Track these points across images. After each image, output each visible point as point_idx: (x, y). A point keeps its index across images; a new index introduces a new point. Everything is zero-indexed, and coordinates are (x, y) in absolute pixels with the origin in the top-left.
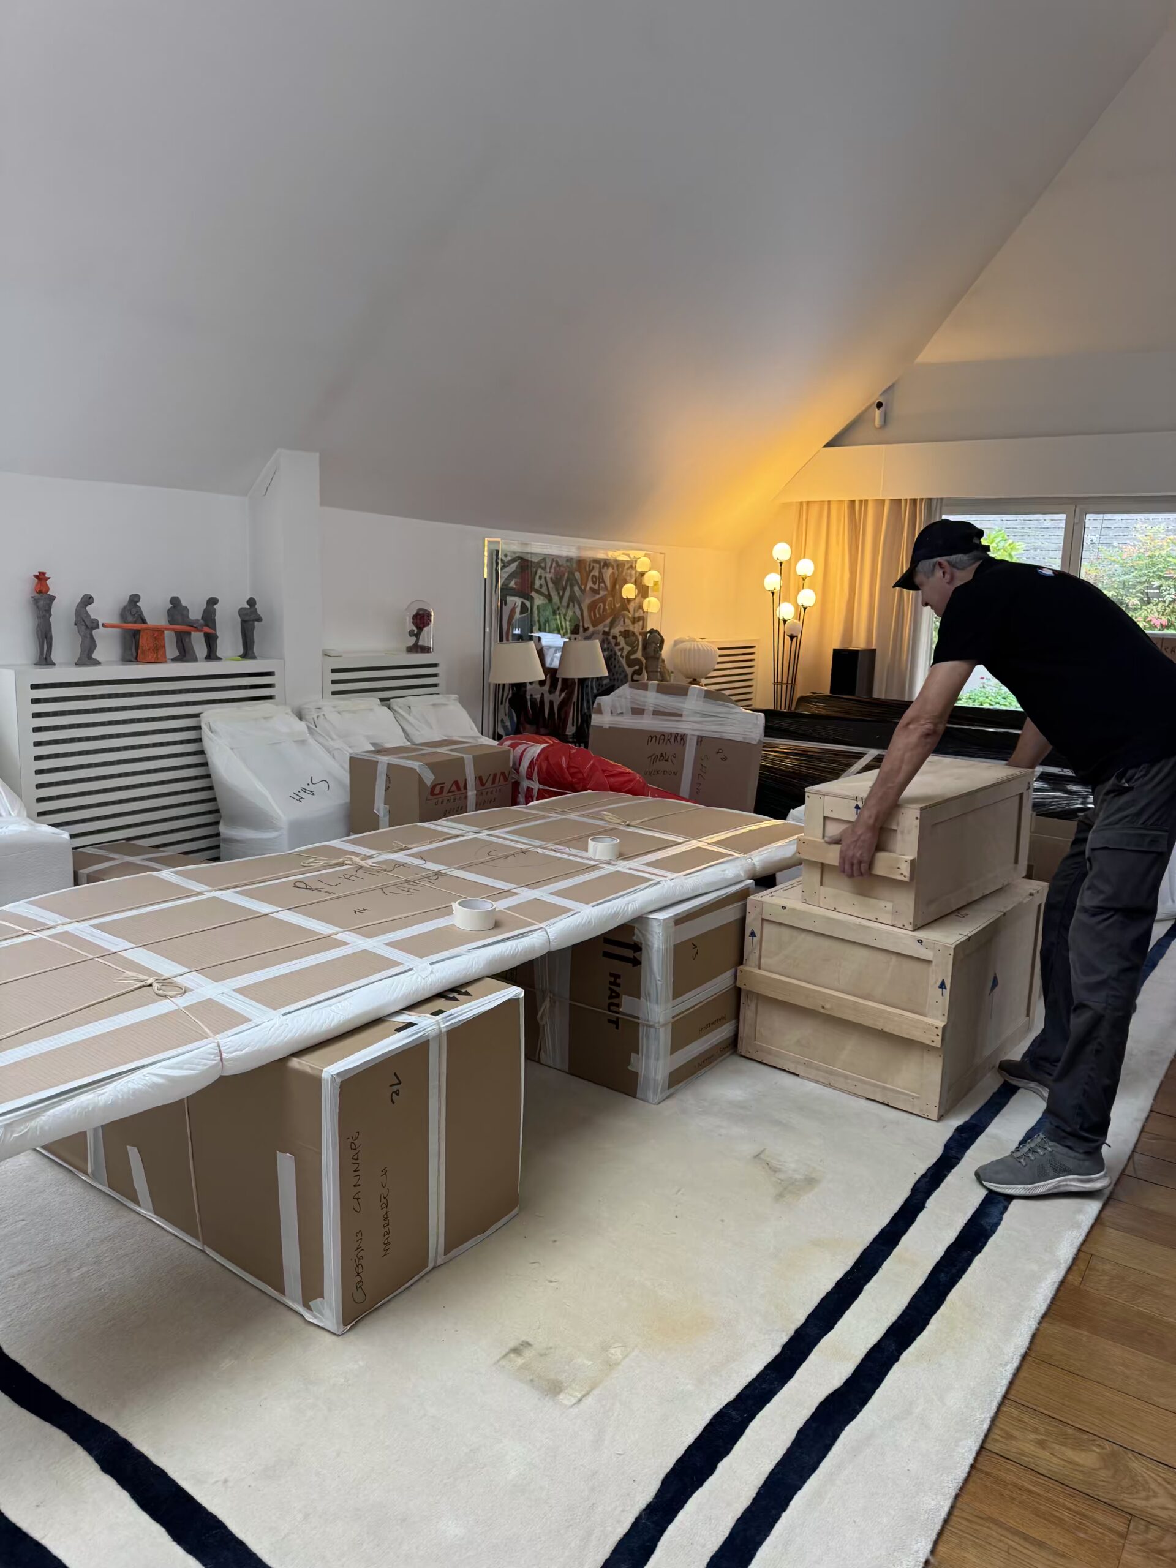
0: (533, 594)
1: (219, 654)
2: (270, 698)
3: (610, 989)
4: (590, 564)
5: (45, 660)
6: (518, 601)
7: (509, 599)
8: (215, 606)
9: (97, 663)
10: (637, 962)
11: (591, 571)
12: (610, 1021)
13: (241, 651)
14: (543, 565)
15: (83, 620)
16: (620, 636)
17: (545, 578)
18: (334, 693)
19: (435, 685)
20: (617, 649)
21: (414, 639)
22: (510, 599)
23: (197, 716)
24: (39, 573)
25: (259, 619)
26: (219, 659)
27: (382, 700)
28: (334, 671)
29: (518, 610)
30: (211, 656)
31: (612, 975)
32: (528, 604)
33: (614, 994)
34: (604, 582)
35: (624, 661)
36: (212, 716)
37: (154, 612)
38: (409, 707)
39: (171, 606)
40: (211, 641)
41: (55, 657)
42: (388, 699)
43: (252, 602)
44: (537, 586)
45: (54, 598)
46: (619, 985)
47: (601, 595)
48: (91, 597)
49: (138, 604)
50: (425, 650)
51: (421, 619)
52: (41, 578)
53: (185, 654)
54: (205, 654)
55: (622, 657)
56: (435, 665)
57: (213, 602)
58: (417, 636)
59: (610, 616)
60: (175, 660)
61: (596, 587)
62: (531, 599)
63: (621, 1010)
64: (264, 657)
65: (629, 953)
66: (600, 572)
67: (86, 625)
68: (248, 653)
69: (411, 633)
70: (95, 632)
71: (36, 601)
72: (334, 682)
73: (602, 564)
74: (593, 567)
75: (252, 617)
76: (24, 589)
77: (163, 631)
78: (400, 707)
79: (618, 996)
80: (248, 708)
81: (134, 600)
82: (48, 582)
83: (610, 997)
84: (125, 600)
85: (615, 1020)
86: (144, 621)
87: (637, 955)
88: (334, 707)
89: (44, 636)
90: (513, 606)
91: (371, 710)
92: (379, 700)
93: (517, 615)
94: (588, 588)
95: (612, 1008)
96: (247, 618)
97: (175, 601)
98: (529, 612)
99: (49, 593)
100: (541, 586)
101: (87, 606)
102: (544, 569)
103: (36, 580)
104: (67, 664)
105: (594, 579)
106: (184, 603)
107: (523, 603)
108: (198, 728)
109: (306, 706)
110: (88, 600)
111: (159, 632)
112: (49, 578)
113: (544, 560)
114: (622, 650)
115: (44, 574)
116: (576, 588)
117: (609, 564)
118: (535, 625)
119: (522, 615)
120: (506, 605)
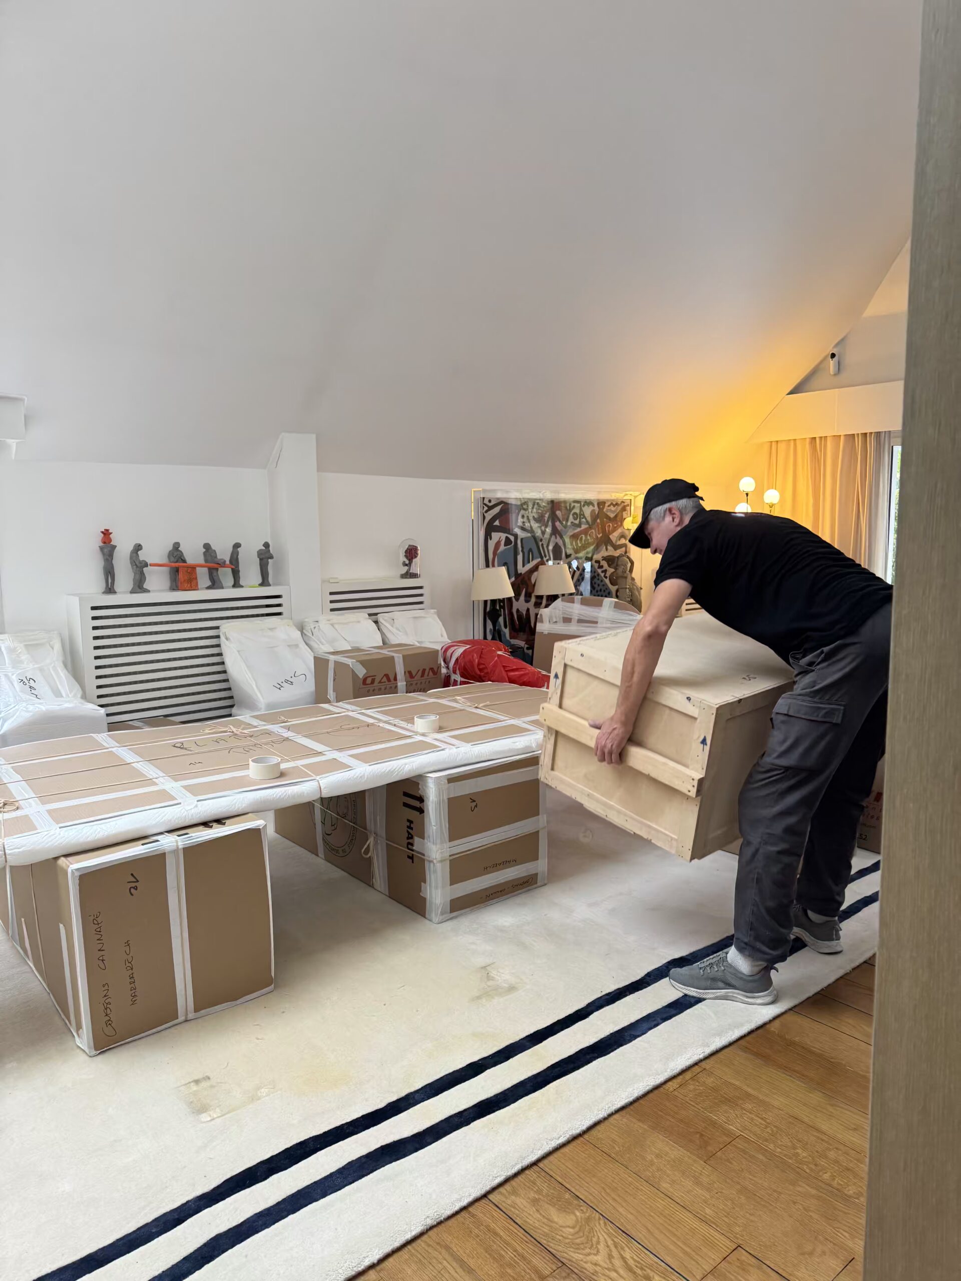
0: (517, 530)
1: (242, 583)
2: (279, 614)
3: (408, 831)
4: (570, 504)
5: (110, 590)
6: (503, 536)
7: (493, 534)
8: (239, 549)
9: (147, 591)
10: (421, 811)
11: (570, 510)
12: (409, 857)
13: (260, 581)
14: (525, 507)
15: (135, 562)
16: (603, 560)
17: (528, 517)
18: (332, 610)
19: (421, 603)
20: (599, 571)
21: (406, 568)
22: (496, 536)
23: (218, 628)
24: (105, 530)
25: (271, 557)
26: (242, 587)
27: (370, 615)
28: (331, 594)
29: (503, 543)
30: (236, 585)
31: (408, 821)
32: (512, 538)
33: (410, 836)
34: (584, 517)
35: (607, 581)
36: (227, 627)
37: (193, 554)
38: (393, 620)
39: (204, 550)
40: (236, 573)
41: (116, 588)
42: (376, 614)
43: (267, 545)
44: (520, 523)
45: (115, 547)
46: (412, 829)
47: (582, 528)
48: (140, 545)
49: (179, 549)
50: (414, 576)
51: (411, 553)
52: (106, 533)
53: (215, 584)
54: (232, 583)
55: (606, 577)
56: (421, 588)
57: (237, 546)
58: (409, 565)
59: (593, 545)
60: (209, 588)
61: (577, 522)
62: (515, 534)
63: (414, 848)
64: (276, 584)
65: (416, 804)
66: (581, 510)
67: (136, 565)
68: (265, 583)
69: (406, 565)
70: (145, 569)
71: (101, 549)
72: (332, 602)
73: (582, 504)
74: (574, 507)
75: (267, 555)
76: (96, 541)
77: (195, 568)
78: (385, 620)
79: (412, 838)
80: (259, 622)
81: (176, 546)
82: (111, 536)
83: (408, 838)
84: (171, 548)
85: (411, 856)
86: (184, 561)
87: (421, 805)
88: (329, 620)
89: (109, 572)
91: (359, 622)
92: (367, 615)
93: (502, 547)
94: (569, 524)
95: (410, 846)
96: (261, 557)
97: (207, 547)
98: (513, 544)
99: (112, 543)
100: (523, 523)
101: (138, 551)
102: (526, 510)
103: (102, 535)
104: (125, 593)
105: (575, 516)
106: (213, 548)
107: (507, 538)
108: (218, 637)
109: (306, 620)
110: (138, 548)
111: (193, 568)
112: (111, 533)
113: (526, 503)
114: (605, 571)
115: (107, 530)
116: (557, 524)
117: (589, 503)
118: (519, 554)
119: (506, 547)
120: (491, 539)
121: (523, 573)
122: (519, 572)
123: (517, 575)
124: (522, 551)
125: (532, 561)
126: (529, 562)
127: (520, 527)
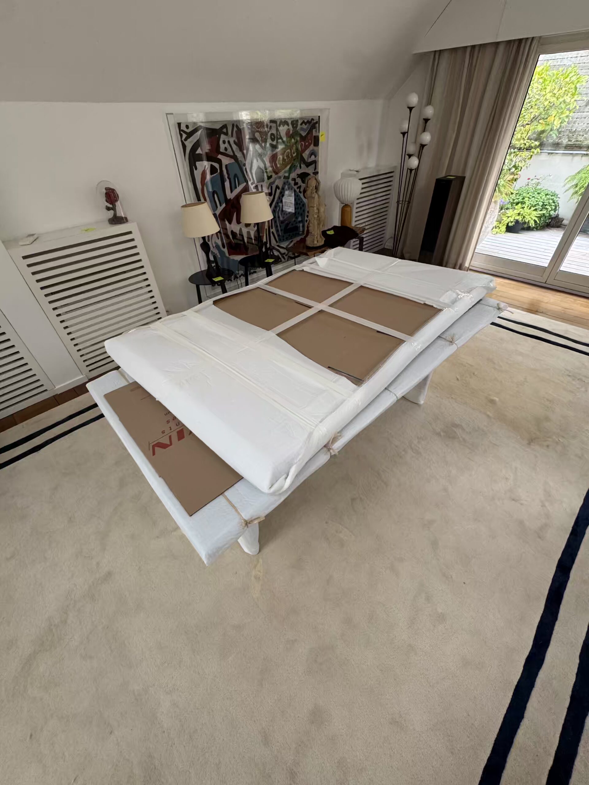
0: (220, 157)
4: (267, 125)
6: (207, 164)
7: (198, 164)
11: (268, 131)
14: (225, 130)
17: (229, 142)
21: (112, 212)
22: (200, 165)
28: (25, 257)
29: (208, 171)
32: (217, 165)
34: (281, 138)
44: (222, 150)
47: (279, 149)
50: (123, 220)
51: (111, 197)
56: (130, 233)
58: (114, 209)
59: (290, 164)
61: (274, 143)
62: (219, 162)
66: (277, 130)
69: (108, 209)
72: (28, 266)
73: (278, 123)
74: (271, 127)
90: (203, 169)
93: (208, 177)
94: (268, 145)
98: (219, 171)
100: (226, 149)
102: (226, 134)
105: (273, 137)
107: (212, 166)
113: (225, 126)
117: (284, 122)
118: (226, 180)
119: (213, 175)
120: (196, 169)
121: (232, 199)
122: (229, 198)
123: (227, 201)
124: (229, 178)
125: (238, 187)
126: (236, 188)
127: (222, 154)
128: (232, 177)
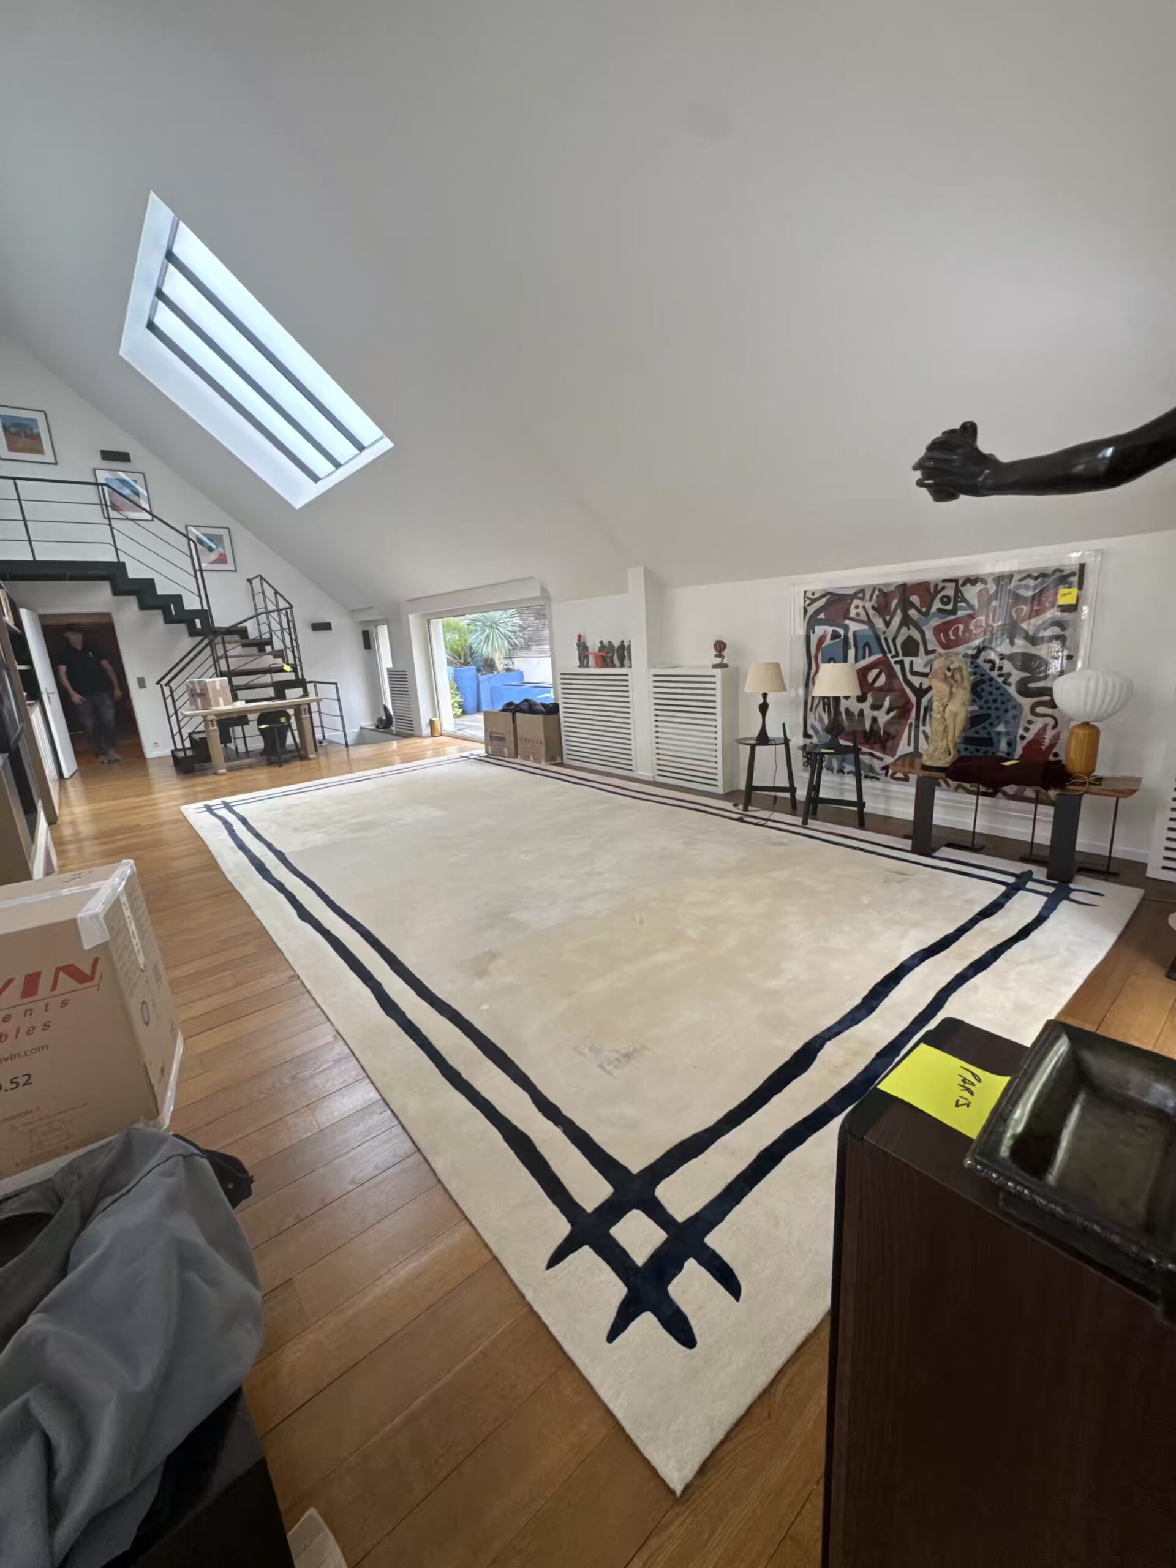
0: (847, 622)
2: (627, 686)
4: (937, 585)
6: (829, 629)
7: (817, 627)
11: (937, 592)
14: (860, 595)
16: (1002, 659)
17: (864, 607)
18: (654, 687)
20: (994, 674)
21: (719, 659)
24: (579, 634)
28: (654, 676)
29: (828, 637)
32: (841, 632)
35: (1011, 690)
40: (621, 659)
43: (630, 642)
44: (852, 614)
50: (726, 666)
51: (720, 647)
53: (613, 664)
57: (623, 641)
58: (721, 657)
59: (979, 637)
61: (949, 607)
62: (845, 626)
66: (958, 590)
69: (717, 657)
72: (654, 682)
73: (961, 582)
74: (944, 587)
81: (601, 642)
90: (823, 633)
93: (828, 641)
94: (934, 610)
97: (610, 643)
98: (843, 637)
103: (578, 637)
105: (945, 600)
107: (834, 631)
113: (862, 591)
116: (913, 612)
118: (850, 648)
124: (856, 645)
125: (869, 657)
126: (864, 657)
127: (852, 619)
128: (861, 645)
